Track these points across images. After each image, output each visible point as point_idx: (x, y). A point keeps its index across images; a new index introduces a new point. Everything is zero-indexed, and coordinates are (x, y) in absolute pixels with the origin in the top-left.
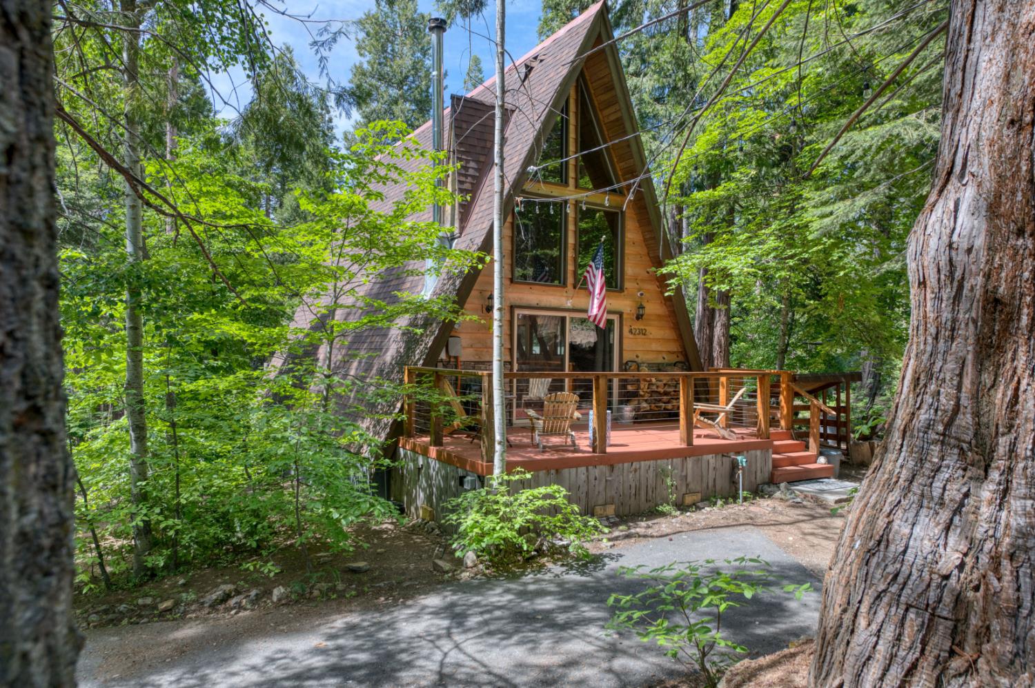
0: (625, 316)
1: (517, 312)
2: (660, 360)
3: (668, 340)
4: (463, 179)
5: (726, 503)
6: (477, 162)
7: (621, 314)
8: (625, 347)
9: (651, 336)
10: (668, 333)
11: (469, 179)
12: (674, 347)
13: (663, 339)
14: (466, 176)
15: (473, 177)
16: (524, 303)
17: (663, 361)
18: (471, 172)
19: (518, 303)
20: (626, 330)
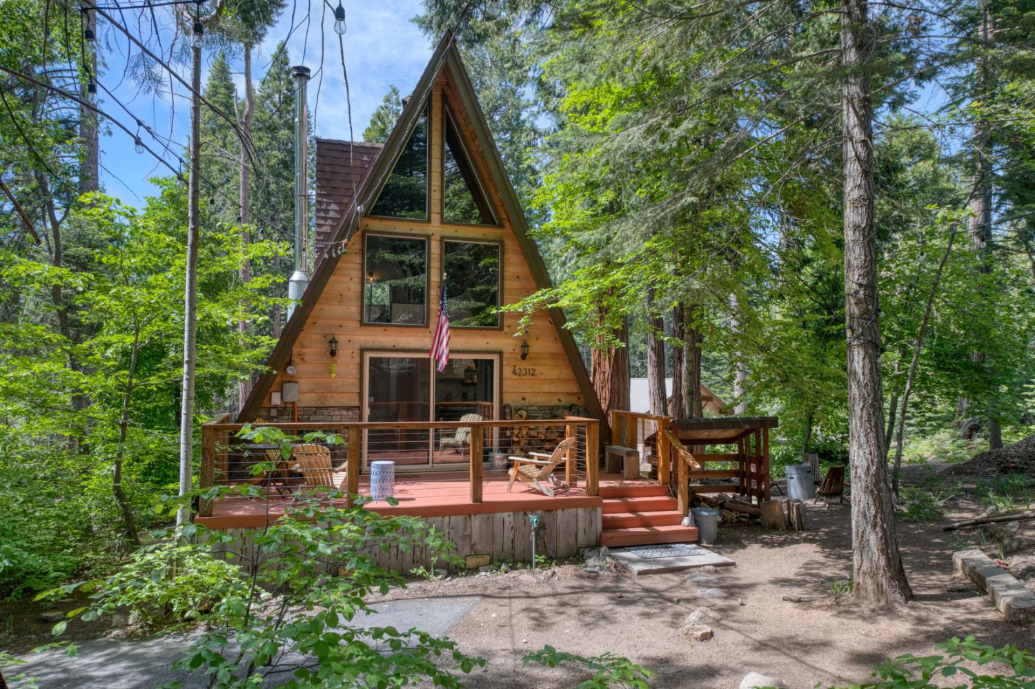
0: (505, 356)
1: (368, 355)
2: (554, 402)
3: (565, 381)
4: (322, 222)
5: (513, 568)
6: (340, 204)
7: (500, 353)
8: (505, 389)
9: (542, 377)
10: (566, 373)
11: (329, 222)
12: (574, 388)
13: (559, 379)
14: (325, 219)
15: (333, 219)
16: (377, 345)
17: (558, 403)
18: (332, 214)
19: (370, 345)
20: (507, 371)
